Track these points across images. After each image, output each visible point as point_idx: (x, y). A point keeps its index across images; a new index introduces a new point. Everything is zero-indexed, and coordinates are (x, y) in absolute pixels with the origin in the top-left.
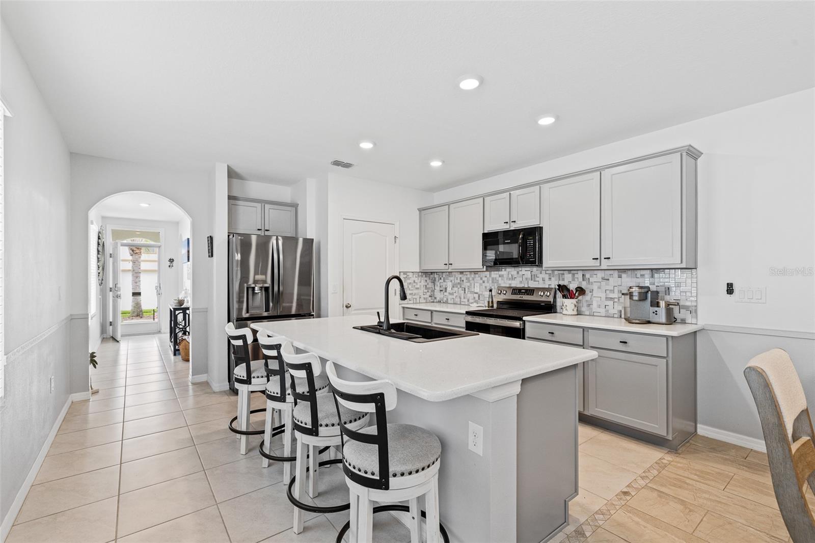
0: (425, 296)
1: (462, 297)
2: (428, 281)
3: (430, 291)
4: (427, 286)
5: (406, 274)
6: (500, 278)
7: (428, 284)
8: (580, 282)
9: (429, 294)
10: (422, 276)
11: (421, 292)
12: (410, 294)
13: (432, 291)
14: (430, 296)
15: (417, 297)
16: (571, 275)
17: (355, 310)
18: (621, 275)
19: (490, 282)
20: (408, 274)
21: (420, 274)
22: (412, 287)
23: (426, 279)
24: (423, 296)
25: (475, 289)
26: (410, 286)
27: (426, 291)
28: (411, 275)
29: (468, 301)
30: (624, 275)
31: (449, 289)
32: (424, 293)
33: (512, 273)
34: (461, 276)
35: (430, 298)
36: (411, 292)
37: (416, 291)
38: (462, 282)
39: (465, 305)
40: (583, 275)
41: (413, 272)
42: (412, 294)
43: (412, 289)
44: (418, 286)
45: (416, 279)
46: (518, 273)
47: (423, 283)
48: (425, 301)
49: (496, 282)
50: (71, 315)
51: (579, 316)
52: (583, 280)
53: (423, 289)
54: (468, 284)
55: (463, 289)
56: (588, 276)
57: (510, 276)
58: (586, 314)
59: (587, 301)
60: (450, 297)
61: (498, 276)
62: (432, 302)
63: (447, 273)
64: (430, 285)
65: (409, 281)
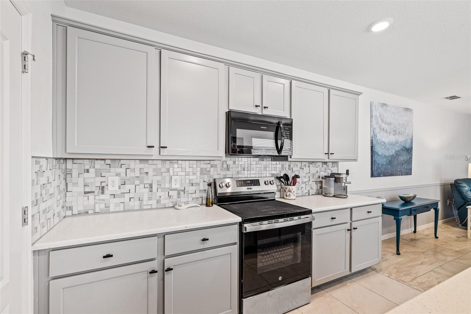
1: (145, 198)
6: (212, 169)
19: (198, 173)
25: (173, 184)
29: (158, 202)
30: (311, 166)
31: (111, 189)
33: (228, 163)
34: (142, 166)
38: (144, 175)
39: (152, 209)
46: (234, 162)
49: (205, 174)
54: (159, 178)
55: (147, 186)
57: (225, 166)
60: (113, 201)
61: (209, 166)
63: (108, 162)
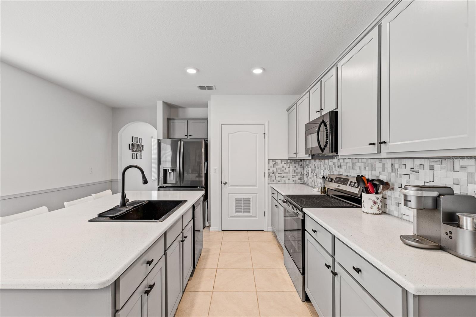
0: (294, 179)
2: (297, 167)
3: (299, 175)
4: (297, 171)
5: (275, 161)
7: (297, 169)
8: (390, 174)
9: (297, 177)
10: (291, 163)
11: (289, 175)
12: (279, 177)
13: (301, 175)
14: (299, 179)
15: (286, 179)
16: (381, 164)
17: (231, 186)
18: (433, 166)
20: (277, 161)
21: (289, 161)
22: (280, 171)
23: (295, 165)
24: (291, 178)
26: (279, 171)
27: (295, 174)
28: (279, 162)
32: (293, 176)
35: (299, 181)
36: (279, 175)
37: (285, 175)
40: (392, 164)
41: (281, 160)
42: (281, 176)
43: (281, 172)
44: (287, 171)
45: (285, 166)
47: (292, 168)
48: (293, 183)
50: (112, 180)
51: (383, 216)
52: (392, 171)
53: (291, 173)
56: (396, 166)
58: (395, 215)
59: (396, 198)
62: (302, 184)
64: (299, 170)
65: (277, 167)
